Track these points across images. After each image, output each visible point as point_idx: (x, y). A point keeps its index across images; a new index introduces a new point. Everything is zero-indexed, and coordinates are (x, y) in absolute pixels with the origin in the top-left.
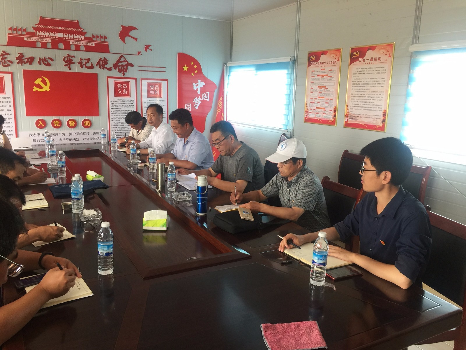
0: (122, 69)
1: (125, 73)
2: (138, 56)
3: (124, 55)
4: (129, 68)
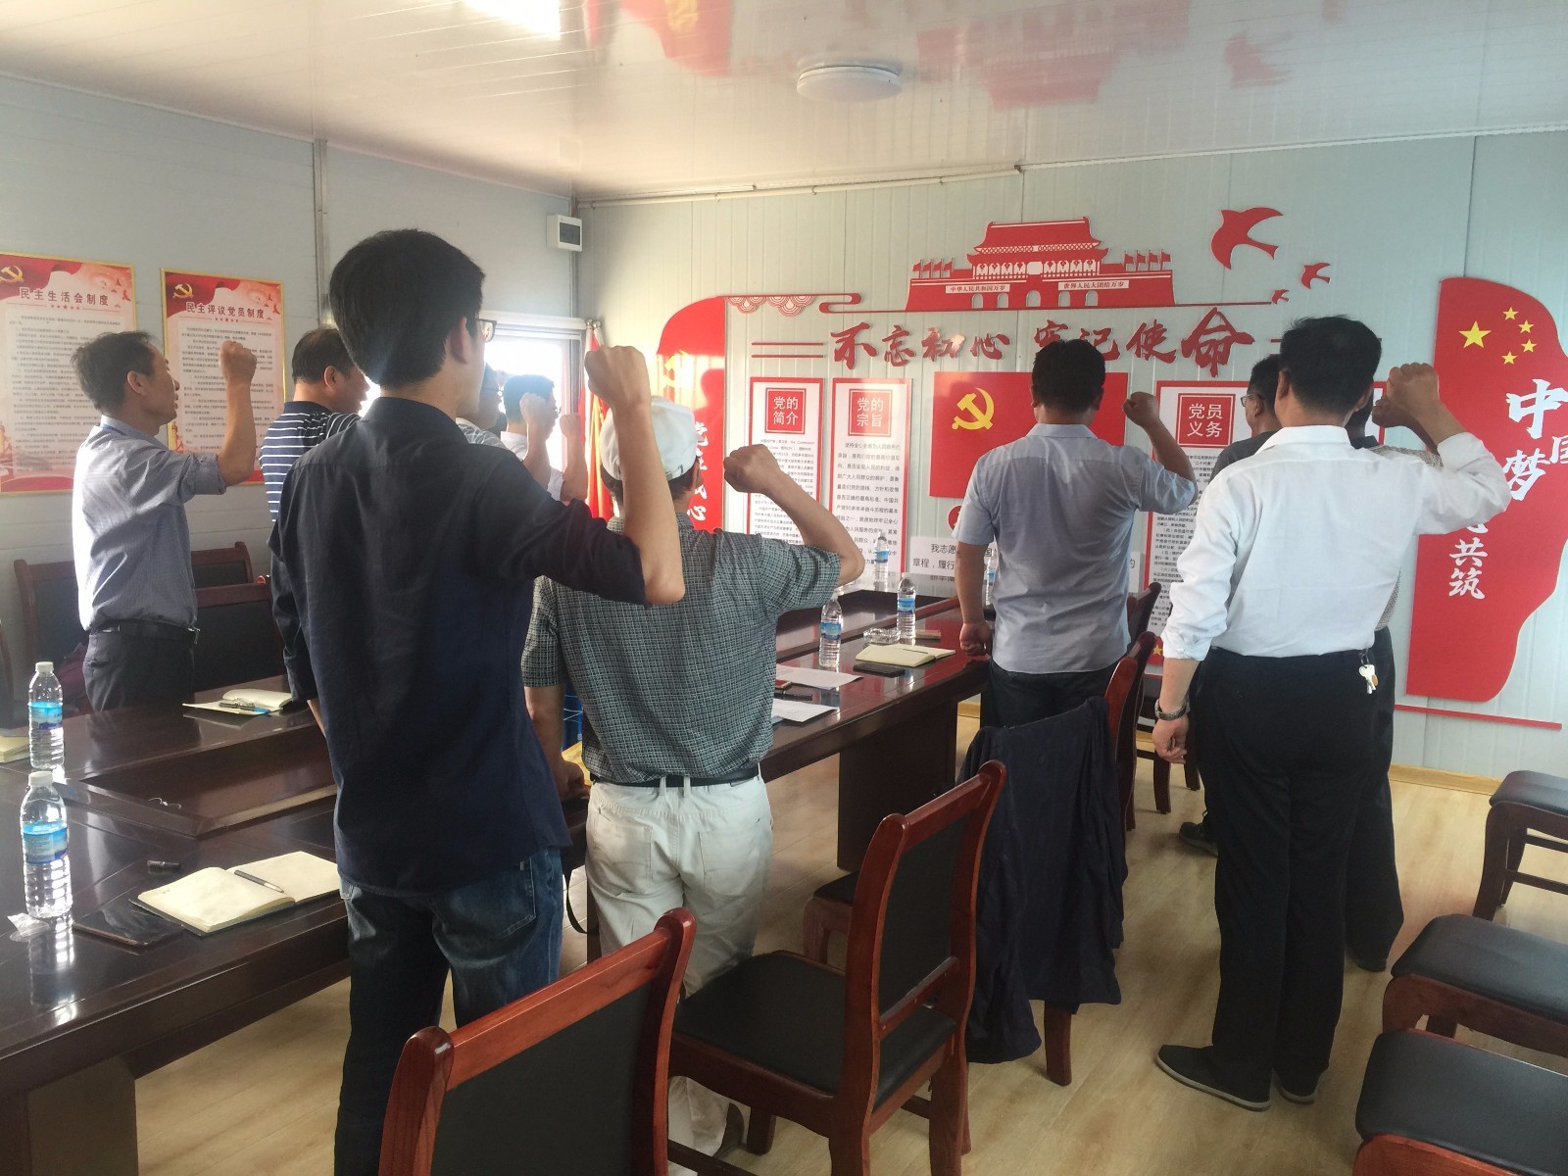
0: (1211, 353)
1: (1220, 367)
2: (1273, 305)
3: (1220, 309)
4: (1235, 348)
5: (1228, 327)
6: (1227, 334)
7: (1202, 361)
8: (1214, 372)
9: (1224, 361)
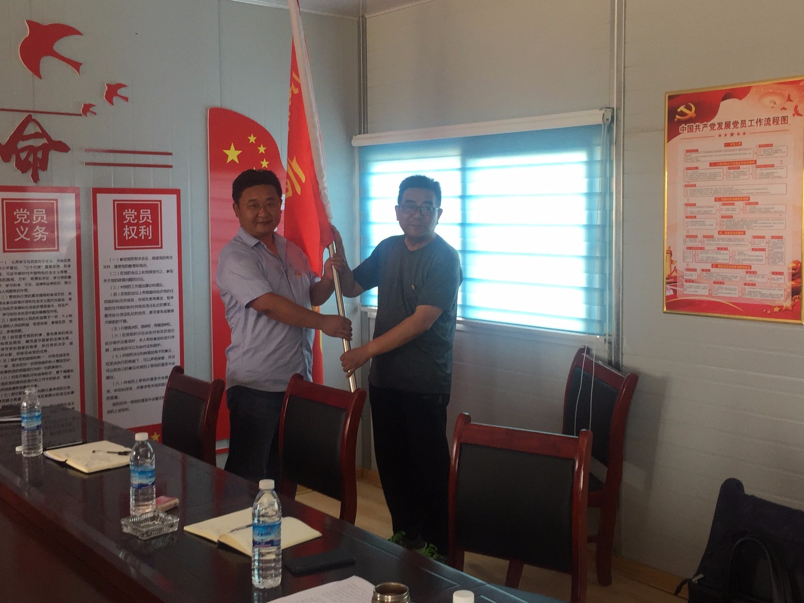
0: (31, 159)
1: (41, 174)
2: (83, 117)
3: (34, 116)
4: (54, 155)
5: (43, 134)
6: (44, 141)
7: (23, 166)
8: (36, 178)
9: (44, 168)
